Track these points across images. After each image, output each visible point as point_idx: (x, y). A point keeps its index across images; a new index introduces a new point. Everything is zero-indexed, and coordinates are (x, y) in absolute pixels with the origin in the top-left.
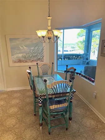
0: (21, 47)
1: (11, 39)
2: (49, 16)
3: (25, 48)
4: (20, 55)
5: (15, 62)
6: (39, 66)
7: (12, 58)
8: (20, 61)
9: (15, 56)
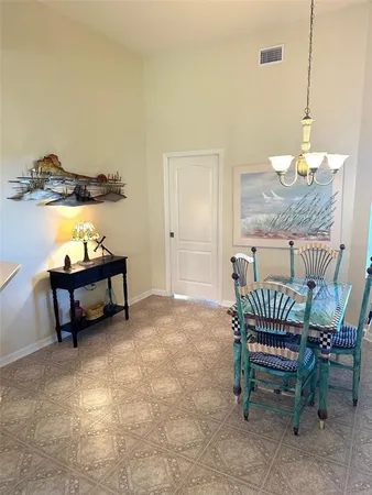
0: (265, 197)
1: (245, 177)
2: (307, 118)
3: (277, 198)
4: (262, 218)
5: (248, 235)
6: (296, 252)
7: (242, 224)
8: (259, 233)
9: (249, 220)
